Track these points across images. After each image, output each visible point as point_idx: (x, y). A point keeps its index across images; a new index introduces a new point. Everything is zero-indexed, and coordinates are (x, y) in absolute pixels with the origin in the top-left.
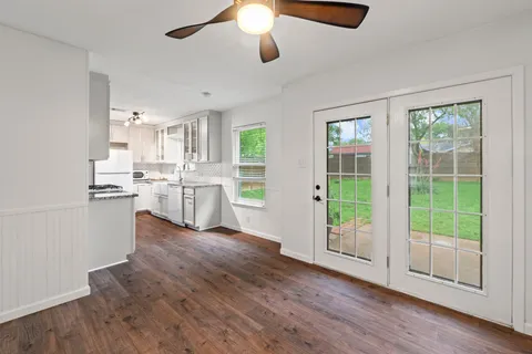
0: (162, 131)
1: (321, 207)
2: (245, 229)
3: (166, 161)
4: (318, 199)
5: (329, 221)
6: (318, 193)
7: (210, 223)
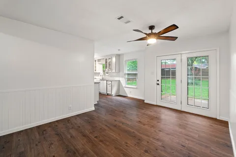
0: (96, 61)
1: (159, 87)
2: (129, 95)
3: (97, 72)
4: (158, 84)
5: (162, 91)
6: (158, 82)
7: (116, 94)
